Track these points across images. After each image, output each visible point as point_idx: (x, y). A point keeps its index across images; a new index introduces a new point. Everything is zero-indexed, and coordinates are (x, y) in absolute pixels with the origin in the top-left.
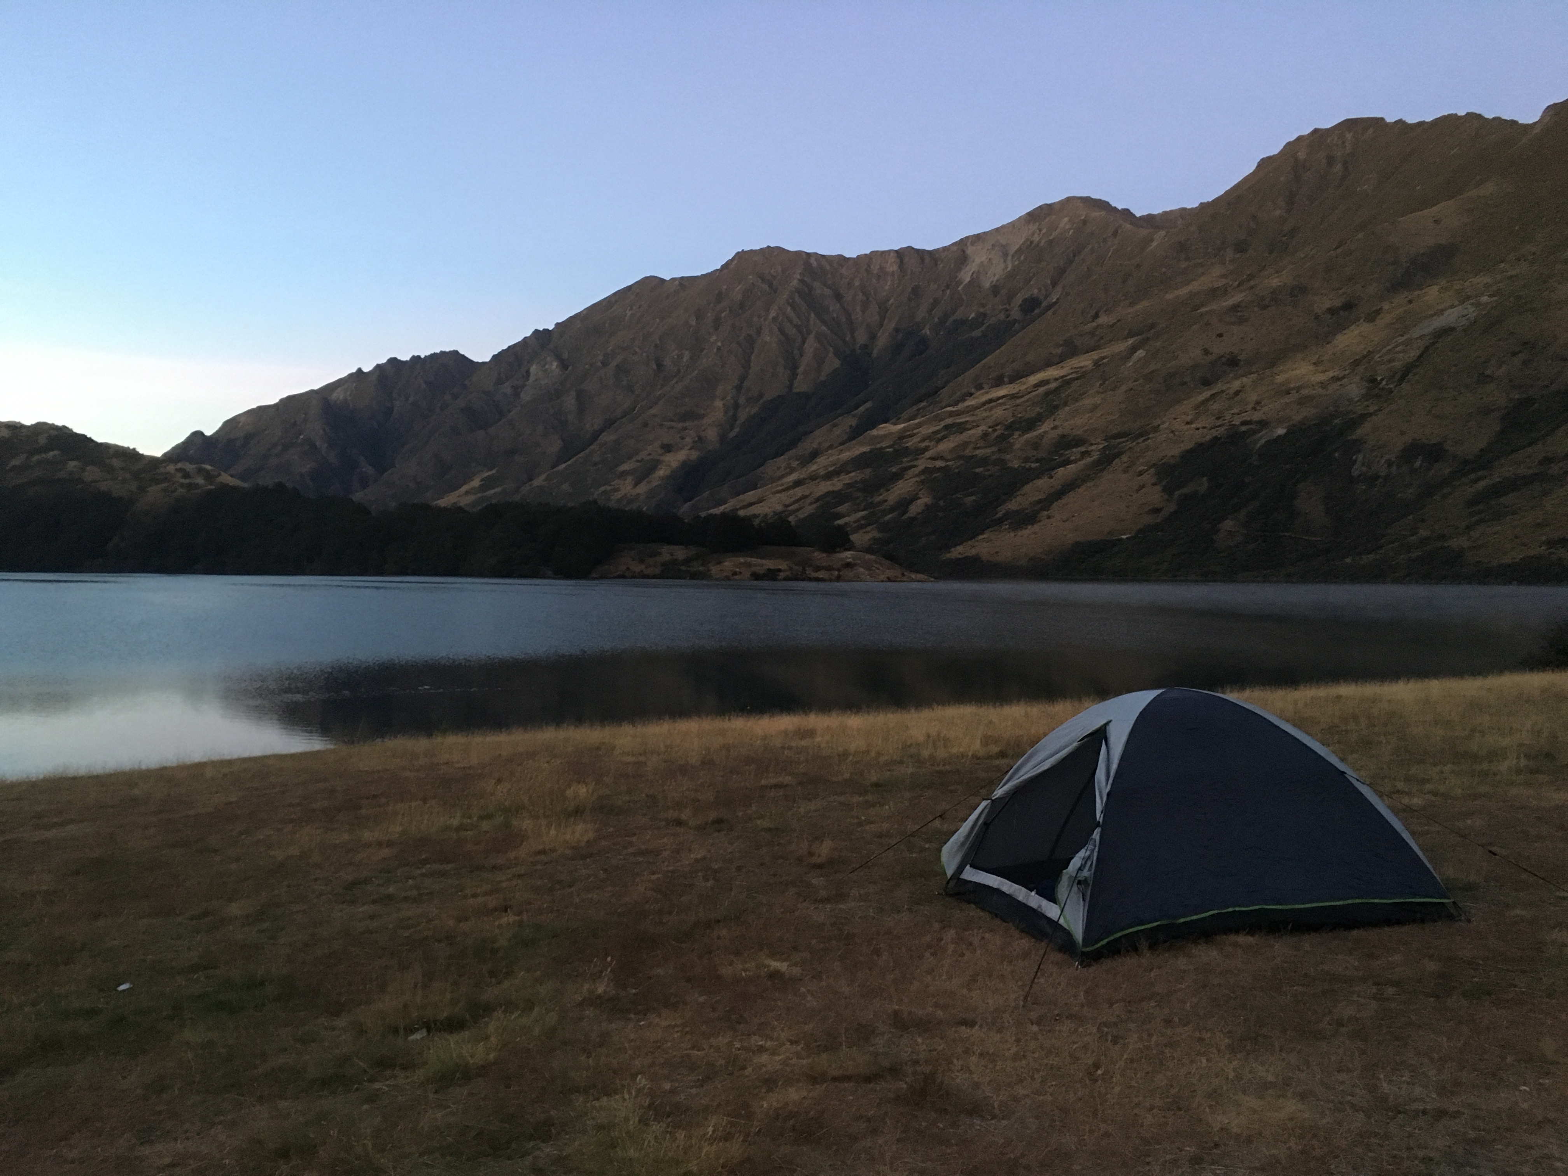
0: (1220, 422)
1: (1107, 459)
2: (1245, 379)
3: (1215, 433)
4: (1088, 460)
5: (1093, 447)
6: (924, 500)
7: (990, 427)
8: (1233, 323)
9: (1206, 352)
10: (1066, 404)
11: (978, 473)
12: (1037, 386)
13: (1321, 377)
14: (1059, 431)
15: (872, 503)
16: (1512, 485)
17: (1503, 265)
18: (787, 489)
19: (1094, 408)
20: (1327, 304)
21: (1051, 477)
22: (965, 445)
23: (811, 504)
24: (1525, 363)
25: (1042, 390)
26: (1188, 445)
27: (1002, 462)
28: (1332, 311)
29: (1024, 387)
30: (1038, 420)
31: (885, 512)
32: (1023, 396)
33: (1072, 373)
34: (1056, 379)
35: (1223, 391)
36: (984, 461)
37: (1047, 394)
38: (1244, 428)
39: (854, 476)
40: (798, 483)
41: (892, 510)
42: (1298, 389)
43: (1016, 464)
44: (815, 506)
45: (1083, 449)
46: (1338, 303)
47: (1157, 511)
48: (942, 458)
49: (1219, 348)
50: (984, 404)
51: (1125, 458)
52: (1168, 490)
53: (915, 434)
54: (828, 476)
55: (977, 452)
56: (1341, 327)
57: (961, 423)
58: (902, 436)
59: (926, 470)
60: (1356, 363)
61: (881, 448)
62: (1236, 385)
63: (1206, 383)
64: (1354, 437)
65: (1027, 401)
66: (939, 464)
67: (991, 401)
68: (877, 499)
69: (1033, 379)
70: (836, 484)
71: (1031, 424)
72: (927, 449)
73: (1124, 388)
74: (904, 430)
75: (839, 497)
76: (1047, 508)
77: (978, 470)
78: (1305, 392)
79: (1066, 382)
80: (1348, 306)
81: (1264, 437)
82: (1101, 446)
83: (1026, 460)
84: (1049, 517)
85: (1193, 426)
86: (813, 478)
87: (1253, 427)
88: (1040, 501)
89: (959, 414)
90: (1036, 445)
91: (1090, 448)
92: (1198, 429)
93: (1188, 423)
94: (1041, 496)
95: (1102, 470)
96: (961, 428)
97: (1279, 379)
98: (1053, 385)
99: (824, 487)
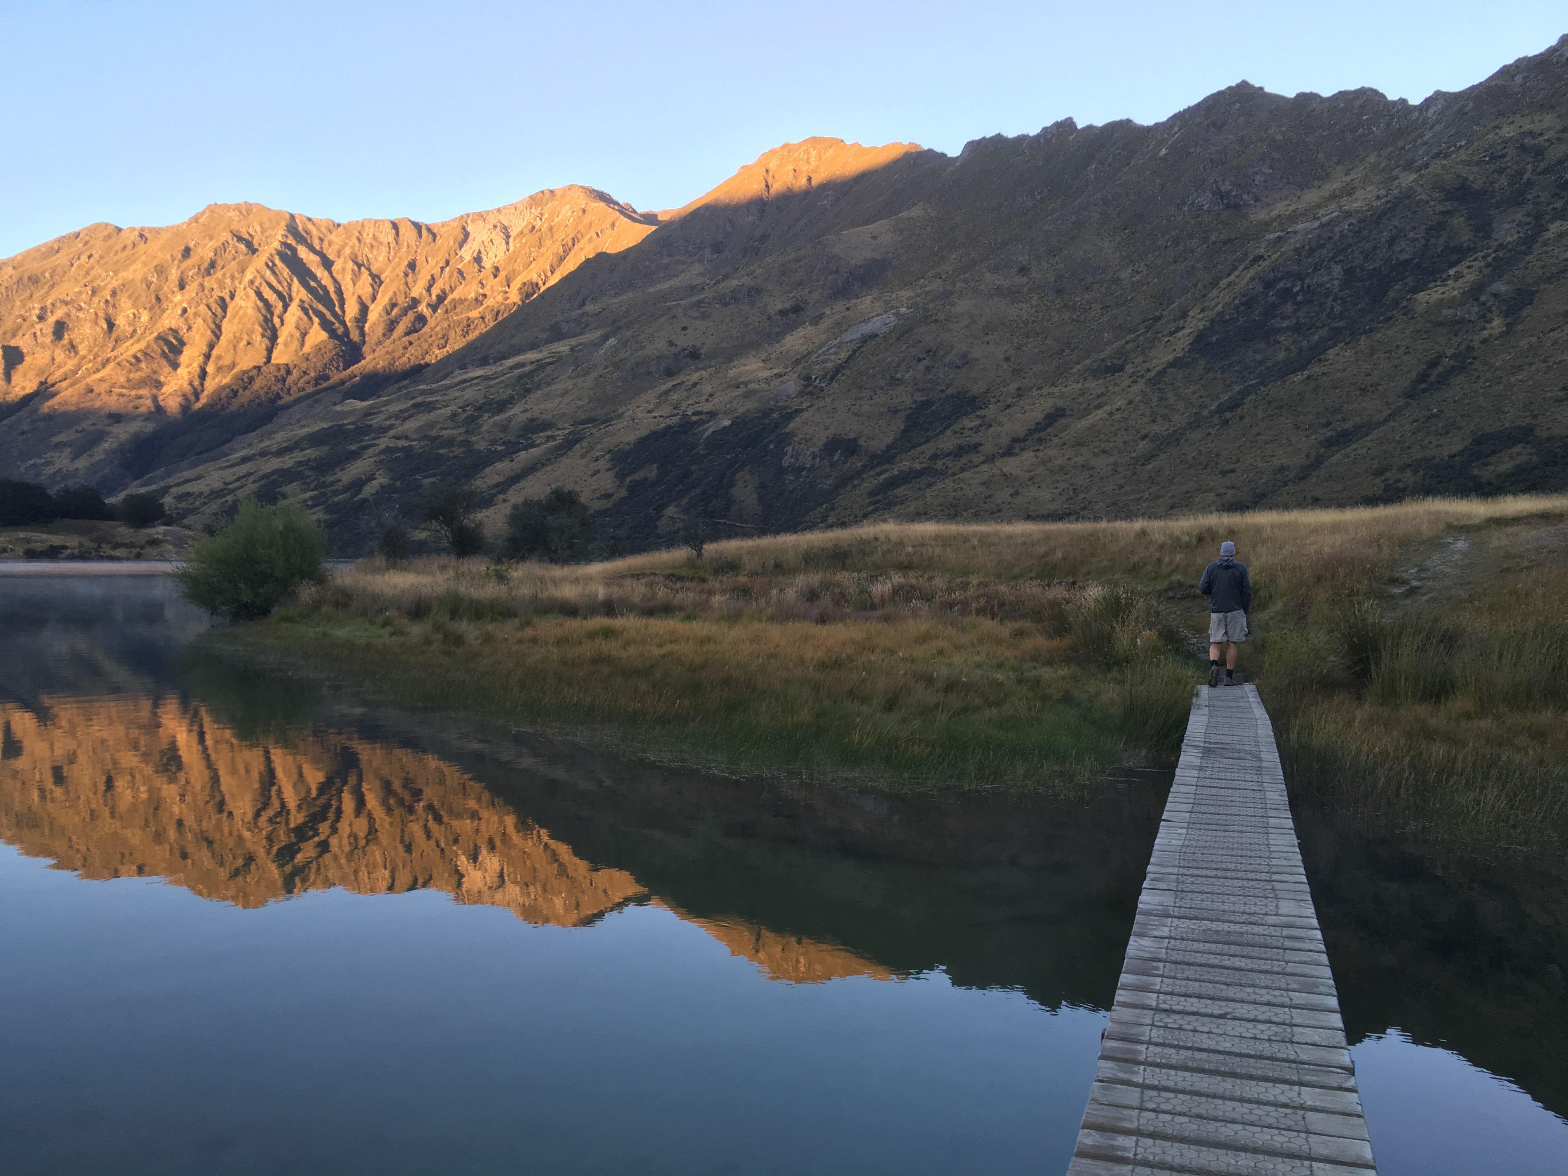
0: (675, 412)
1: (568, 445)
2: (703, 372)
3: (669, 422)
4: (552, 444)
5: (560, 432)
6: (382, 479)
7: (460, 408)
8: (696, 318)
9: (671, 344)
10: (538, 387)
11: (441, 455)
12: (512, 368)
13: (767, 374)
14: (529, 415)
15: (324, 482)
16: (906, 478)
17: (922, 281)
18: (233, 465)
19: (566, 392)
20: (779, 307)
21: (512, 461)
22: (431, 425)
23: (255, 482)
24: (928, 369)
25: (517, 372)
26: (644, 432)
27: (467, 443)
28: (782, 313)
29: (500, 369)
30: (509, 402)
31: (336, 493)
32: (497, 378)
33: (548, 358)
34: (532, 363)
35: (683, 382)
36: (450, 443)
37: (521, 377)
38: (694, 418)
39: (311, 453)
40: (245, 460)
41: (345, 489)
42: (746, 384)
43: (482, 446)
44: (257, 485)
45: (549, 433)
46: (787, 305)
47: (607, 496)
48: (407, 438)
49: (684, 341)
50: (458, 384)
51: (585, 444)
52: (621, 476)
53: (382, 412)
54: (280, 453)
55: (444, 432)
56: (790, 328)
57: (431, 403)
58: (368, 414)
59: (388, 450)
60: (797, 362)
61: (341, 426)
62: (695, 377)
63: (670, 373)
64: (787, 430)
65: (502, 382)
66: (402, 443)
67: (465, 381)
68: (330, 479)
69: (510, 362)
70: (288, 461)
71: (501, 406)
72: (391, 427)
73: (594, 374)
74: (371, 407)
75: (289, 476)
76: (503, 491)
77: (441, 451)
78: (753, 386)
79: (541, 366)
80: (797, 309)
81: (711, 428)
82: (567, 431)
83: (494, 442)
84: (504, 501)
85: (654, 414)
86: (263, 454)
87: (703, 417)
88: (498, 485)
89: (431, 392)
90: (504, 428)
91: (556, 433)
92: (655, 417)
93: (649, 412)
94: (500, 479)
95: (562, 455)
96: (430, 407)
97: (732, 373)
98: (528, 368)
99: (275, 464)
